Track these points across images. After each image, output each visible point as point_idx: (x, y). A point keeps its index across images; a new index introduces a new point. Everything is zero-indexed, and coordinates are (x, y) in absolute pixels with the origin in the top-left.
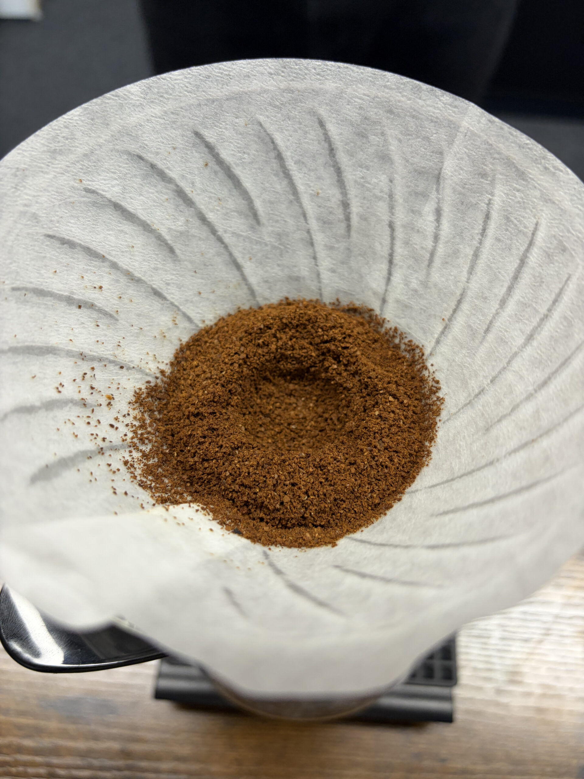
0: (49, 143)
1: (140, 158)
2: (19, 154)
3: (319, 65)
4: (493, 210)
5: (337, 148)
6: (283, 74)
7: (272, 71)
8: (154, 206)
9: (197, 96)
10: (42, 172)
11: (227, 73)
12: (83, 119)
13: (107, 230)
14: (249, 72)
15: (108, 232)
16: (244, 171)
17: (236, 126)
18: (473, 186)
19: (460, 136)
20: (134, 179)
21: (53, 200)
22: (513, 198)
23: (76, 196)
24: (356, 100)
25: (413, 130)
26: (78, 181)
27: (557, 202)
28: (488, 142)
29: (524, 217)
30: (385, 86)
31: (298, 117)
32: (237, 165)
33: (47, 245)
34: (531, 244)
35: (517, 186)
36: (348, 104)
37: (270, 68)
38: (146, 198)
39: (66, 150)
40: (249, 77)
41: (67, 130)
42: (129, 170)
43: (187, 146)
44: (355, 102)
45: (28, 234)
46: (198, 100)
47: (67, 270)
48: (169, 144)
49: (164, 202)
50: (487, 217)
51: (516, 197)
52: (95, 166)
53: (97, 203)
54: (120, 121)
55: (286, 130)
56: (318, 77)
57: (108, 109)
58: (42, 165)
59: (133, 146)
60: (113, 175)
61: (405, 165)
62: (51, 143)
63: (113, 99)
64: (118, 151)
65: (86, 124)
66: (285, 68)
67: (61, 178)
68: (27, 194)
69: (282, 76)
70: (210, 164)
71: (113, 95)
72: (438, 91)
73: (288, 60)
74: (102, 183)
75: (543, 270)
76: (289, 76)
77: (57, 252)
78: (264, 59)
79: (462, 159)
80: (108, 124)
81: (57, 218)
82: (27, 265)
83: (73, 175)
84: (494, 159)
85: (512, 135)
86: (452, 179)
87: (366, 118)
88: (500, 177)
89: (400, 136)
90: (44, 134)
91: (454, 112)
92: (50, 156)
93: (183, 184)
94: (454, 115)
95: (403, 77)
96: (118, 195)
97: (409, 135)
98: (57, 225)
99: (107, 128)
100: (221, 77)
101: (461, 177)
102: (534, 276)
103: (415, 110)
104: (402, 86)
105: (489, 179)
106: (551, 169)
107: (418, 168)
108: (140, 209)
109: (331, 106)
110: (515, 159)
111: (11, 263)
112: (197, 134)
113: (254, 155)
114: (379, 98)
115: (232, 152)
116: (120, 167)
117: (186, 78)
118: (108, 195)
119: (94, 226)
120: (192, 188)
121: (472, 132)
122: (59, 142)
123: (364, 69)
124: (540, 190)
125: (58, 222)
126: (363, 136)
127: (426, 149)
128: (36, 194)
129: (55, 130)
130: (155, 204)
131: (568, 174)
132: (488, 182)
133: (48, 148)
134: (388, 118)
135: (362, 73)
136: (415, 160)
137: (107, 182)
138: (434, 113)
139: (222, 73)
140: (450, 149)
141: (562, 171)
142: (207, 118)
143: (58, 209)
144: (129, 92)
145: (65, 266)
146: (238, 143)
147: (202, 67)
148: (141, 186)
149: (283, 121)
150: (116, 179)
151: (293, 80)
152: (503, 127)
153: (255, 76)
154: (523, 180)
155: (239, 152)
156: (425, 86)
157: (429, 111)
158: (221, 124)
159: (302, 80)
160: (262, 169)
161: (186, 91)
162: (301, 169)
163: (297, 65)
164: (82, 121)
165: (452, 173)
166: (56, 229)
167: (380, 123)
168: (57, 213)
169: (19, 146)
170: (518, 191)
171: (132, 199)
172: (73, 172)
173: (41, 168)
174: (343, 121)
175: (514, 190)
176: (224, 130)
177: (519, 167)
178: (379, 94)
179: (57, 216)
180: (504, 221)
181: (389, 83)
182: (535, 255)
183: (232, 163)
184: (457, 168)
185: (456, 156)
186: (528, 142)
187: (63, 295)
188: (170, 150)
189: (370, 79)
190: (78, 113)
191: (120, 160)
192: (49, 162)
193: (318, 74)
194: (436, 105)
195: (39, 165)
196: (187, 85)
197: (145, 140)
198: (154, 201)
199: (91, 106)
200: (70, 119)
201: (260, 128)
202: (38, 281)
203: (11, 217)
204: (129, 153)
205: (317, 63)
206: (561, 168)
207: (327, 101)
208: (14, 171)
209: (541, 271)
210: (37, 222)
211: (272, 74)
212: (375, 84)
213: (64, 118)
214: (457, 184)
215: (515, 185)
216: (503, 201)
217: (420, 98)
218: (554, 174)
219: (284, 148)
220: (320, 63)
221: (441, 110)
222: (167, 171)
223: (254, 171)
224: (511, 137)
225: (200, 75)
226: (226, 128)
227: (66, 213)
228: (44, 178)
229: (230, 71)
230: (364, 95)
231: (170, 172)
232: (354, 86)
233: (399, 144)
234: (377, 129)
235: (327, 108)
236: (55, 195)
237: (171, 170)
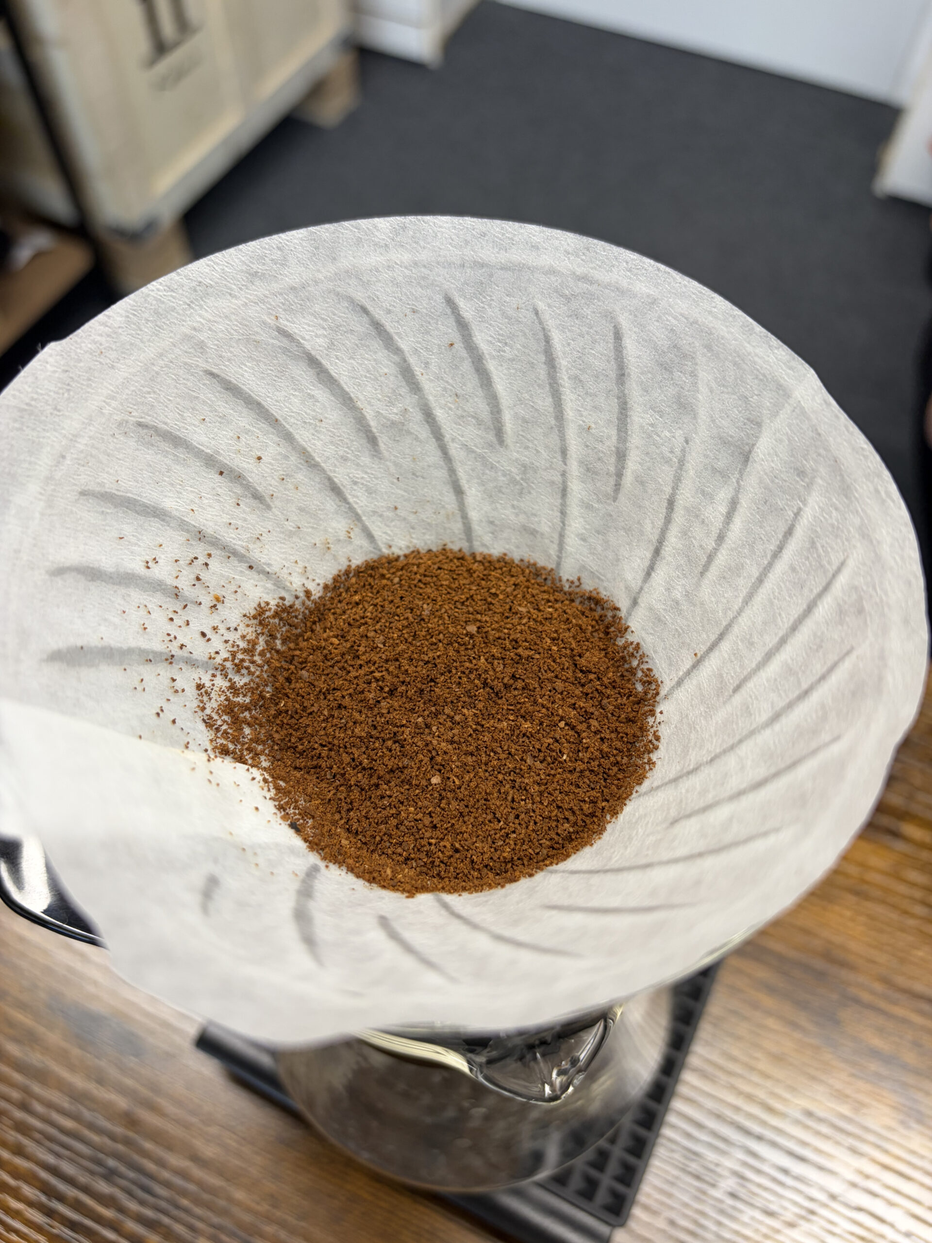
0: (250, 262)
1: (365, 310)
2: (208, 265)
3: (633, 260)
4: (800, 524)
5: (629, 375)
6: (584, 257)
7: (570, 250)
8: (366, 377)
9: (463, 254)
10: (230, 294)
11: (510, 236)
12: (304, 244)
13: (292, 389)
14: (539, 243)
15: (292, 392)
16: (499, 368)
17: (503, 305)
18: (784, 483)
19: (788, 409)
20: (349, 335)
21: (232, 331)
22: (827, 517)
23: (264, 335)
24: (670, 318)
25: (730, 380)
26: (273, 318)
27: (875, 542)
28: (816, 430)
29: (832, 548)
30: (710, 312)
31: (589, 317)
32: (493, 358)
33: (204, 384)
34: (826, 588)
35: (837, 502)
36: (658, 321)
37: (568, 244)
38: (358, 363)
39: (270, 276)
40: (538, 248)
41: (279, 253)
42: (346, 322)
43: (432, 313)
44: (667, 320)
45: (186, 364)
46: (463, 258)
47: (220, 423)
48: (408, 304)
49: (381, 376)
50: (789, 532)
51: (831, 517)
52: (301, 305)
53: (290, 352)
54: (352, 258)
55: (569, 330)
56: (629, 274)
57: (341, 241)
58: (234, 287)
59: (359, 294)
60: (322, 322)
61: (709, 426)
62: (253, 263)
63: (351, 231)
64: (338, 294)
65: (305, 252)
66: (588, 250)
67: (253, 308)
68: (200, 316)
69: (582, 260)
70: (456, 346)
71: (352, 226)
72: (774, 341)
73: (596, 241)
74: (303, 328)
75: (827, 629)
76: (592, 262)
77: (216, 397)
78: (564, 232)
79: (781, 441)
80: (335, 259)
81: (229, 354)
82: (170, 400)
83: (269, 309)
84: (819, 455)
85: (848, 430)
86: (761, 464)
87: (675, 346)
88: (820, 481)
89: (714, 385)
90: (249, 251)
91: (788, 375)
92: (247, 278)
93: (412, 360)
94: (786, 378)
95: (734, 308)
96: (321, 348)
97: (724, 386)
98: (227, 363)
99: (332, 263)
100: (501, 240)
101: (773, 465)
102: (815, 635)
103: (739, 356)
104: (731, 319)
105: (807, 480)
106: (883, 494)
107: (725, 435)
108: (346, 376)
109: (636, 316)
110: (843, 465)
111: (149, 393)
112: (450, 301)
113: (518, 349)
114: (699, 325)
115: (490, 339)
116: (334, 314)
117: (455, 228)
118: (308, 346)
119: (276, 379)
120: (423, 369)
121: (802, 408)
122: (264, 264)
123: (689, 282)
124: (862, 518)
125: (229, 360)
126: (666, 369)
127: (740, 412)
128: (212, 319)
129: (265, 248)
130: (368, 375)
131: (900, 508)
132: (803, 484)
133: (248, 268)
134: (704, 355)
135: (685, 286)
136: (723, 422)
137: (311, 329)
138: (761, 368)
139: (503, 234)
140: (771, 422)
141: (893, 501)
142: (467, 284)
143: (235, 344)
144: (375, 227)
145: (220, 417)
146: (501, 329)
147: (480, 220)
148: (356, 347)
149: (568, 317)
150: (324, 328)
151: (596, 269)
152: (840, 415)
153: (546, 249)
154: (846, 497)
155: (499, 341)
156: (758, 328)
157: (755, 363)
158: (485, 297)
159: (607, 271)
160: (524, 372)
161: (450, 244)
162: (575, 389)
163: (604, 251)
164: (303, 247)
165: (764, 455)
166: (223, 367)
167: (693, 358)
168: (231, 349)
169: (212, 257)
170: (836, 509)
171: (338, 359)
172: (271, 305)
173: (231, 289)
174: (646, 341)
175: (831, 506)
176: (486, 307)
177: (846, 477)
178: (700, 320)
179: (231, 352)
180: (807, 545)
181: (716, 310)
182: (826, 606)
183: (485, 352)
184: (772, 451)
185: (775, 434)
186: (865, 446)
187: (203, 451)
188: (408, 312)
189: (694, 296)
190: (300, 236)
191: (338, 306)
192: (243, 285)
193: (630, 271)
194: (767, 358)
195: (229, 285)
196: (453, 237)
197: (377, 290)
198: (368, 371)
199: (319, 231)
200: (288, 241)
201: (535, 318)
202: (176, 424)
203: (171, 337)
204: (351, 301)
205: (632, 256)
206: (895, 499)
207: (632, 309)
208: (194, 284)
209: (826, 631)
210: (201, 353)
211: (569, 253)
212: (698, 305)
213: (280, 237)
214: (766, 474)
215: (834, 500)
216: (815, 517)
217: (749, 343)
218: (883, 502)
219: (560, 354)
220: (635, 257)
221: (771, 366)
222: (396, 337)
223: (513, 371)
224: (846, 432)
225: (473, 230)
226: (490, 305)
227: (244, 352)
228: (230, 302)
229: (515, 235)
230: (681, 315)
231: (399, 340)
232: (671, 300)
233: (709, 394)
234: (687, 365)
235: (630, 317)
236: (237, 326)
237: (401, 338)
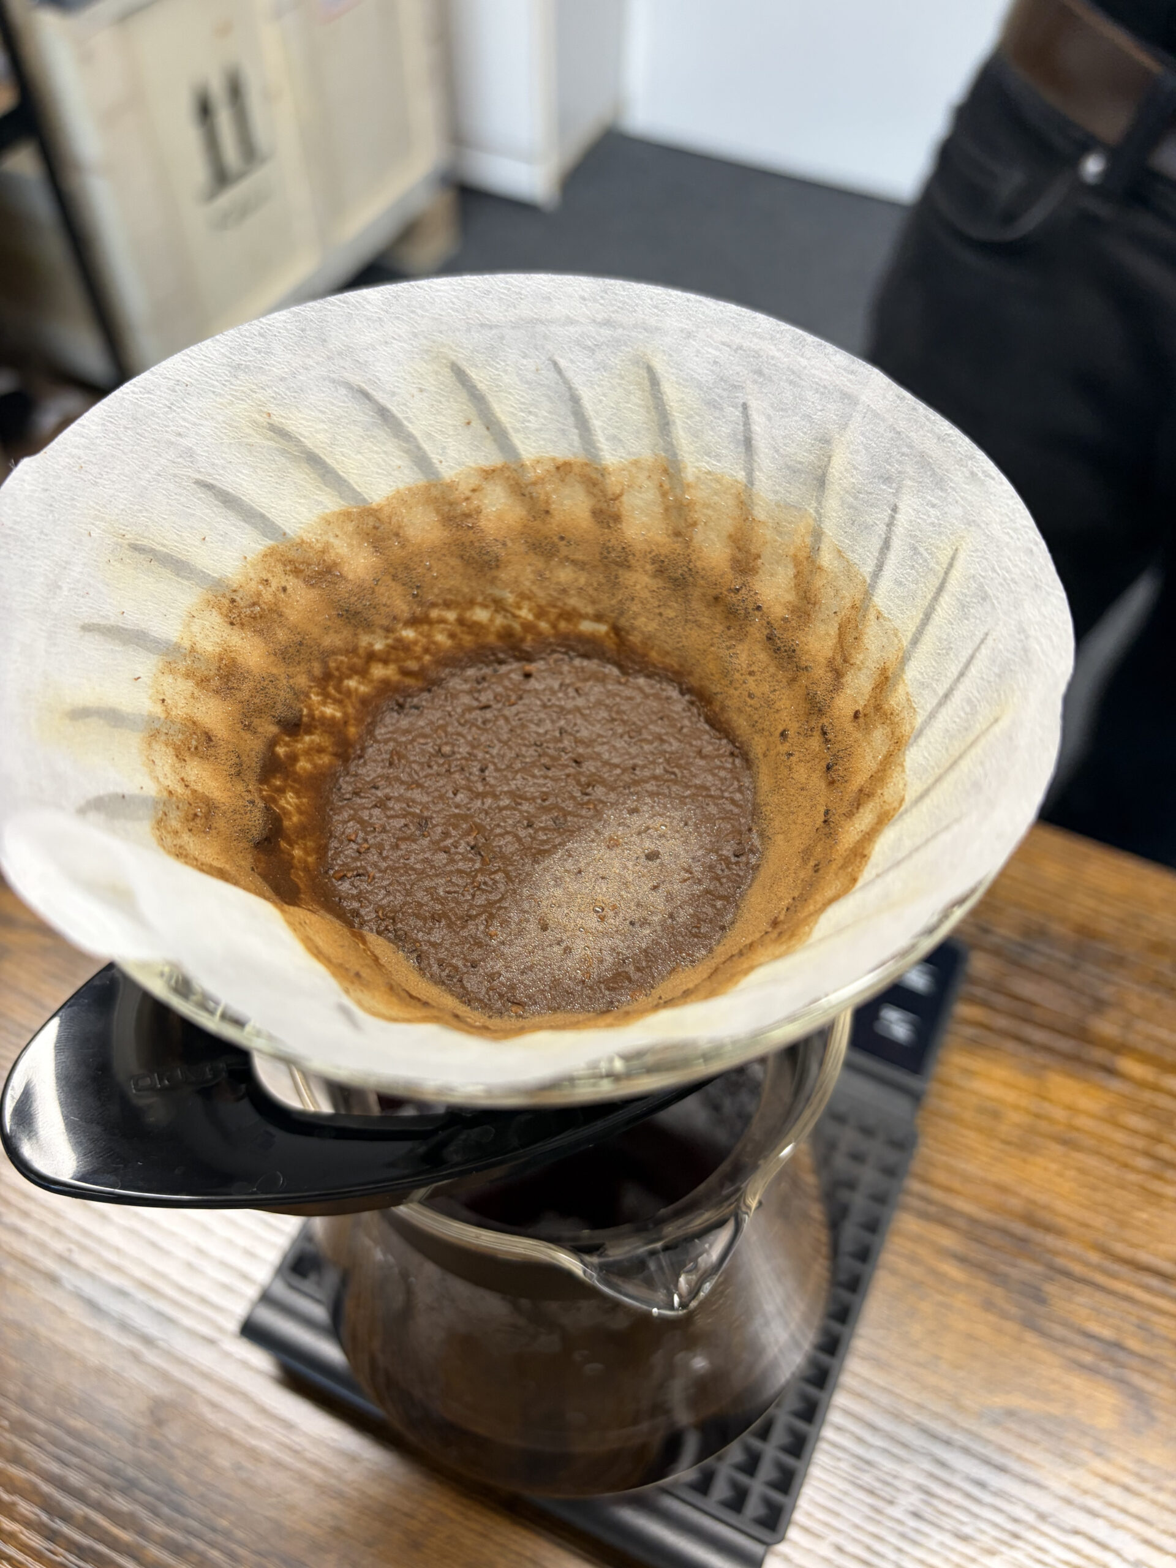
0: (231, 353)
1: (366, 395)
2: (184, 361)
3: (658, 294)
4: (895, 535)
5: (674, 422)
6: (602, 302)
7: (586, 295)
8: (378, 473)
9: (468, 318)
10: (214, 392)
11: (517, 290)
12: (289, 327)
13: (297, 496)
14: (550, 293)
15: (297, 499)
16: (526, 441)
17: (521, 369)
18: (870, 496)
19: (857, 417)
20: (352, 427)
21: (221, 435)
22: (925, 517)
23: (258, 436)
24: (710, 350)
25: (788, 402)
26: (265, 415)
27: (983, 526)
28: (894, 429)
29: (937, 548)
30: (754, 334)
31: (619, 367)
32: (517, 431)
33: (199, 499)
34: (941, 589)
35: (932, 499)
36: (697, 356)
37: (583, 290)
38: (366, 458)
39: (255, 367)
40: (550, 299)
41: (262, 340)
42: (347, 412)
43: (441, 390)
44: (708, 352)
45: (175, 476)
46: (468, 323)
47: (222, 542)
48: (414, 383)
49: (394, 470)
50: (886, 545)
51: (929, 516)
52: (295, 398)
53: (289, 453)
54: (344, 338)
55: (599, 386)
56: (656, 311)
57: (329, 320)
58: (215, 383)
59: (358, 378)
60: (320, 415)
61: (774, 457)
62: (235, 354)
63: (339, 306)
64: (333, 381)
65: (292, 336)
66: (606, 293)
67: (241, 406)
68: (184, 419)
69: (601, 304)
70: (473, 424)
71: (340, 301)
72: (830, 348)
73: (613, 281)
74: (301, 424)
75: (953, 629)
76: (613, 305)
77: (214, 512)
78: (577, 277)
79: (857, 452)
80: (325, 341)
81: (222, 461)
82: (164, 519)
83: (260, 405)
84: (903, 454)
85: (928, 420)
86: (840, 484)
87: (722, 379)
88: (909, 483)
89: (771, 412)
90: (227, 340)
91: (850, 381)
92: (230, 372)
93: (426, 446)
94: (849, 385)
95: (780, 323)
96: (322, 445)
97: (782, 410)
98: (222, 472)
99: (323, 345)
100: (507, 295)
101: (854, 481)
102: (940, 640)
103: (794, 373)
104: (778, 336)
105: (894, 485)
106: (980, 474)
107: (793, 463)
108: (356, 474)
109: (671, 356)
110: (932, 458)
111: (140, 511)
112: (459, 374)
113: (545, 418)
114: (744, 350)
115: (512, 410)
116: (333, 404)
117: (454, 290)
118: (308, 443)
119: (278, 486)
120: (441, 455)
121: (873, 411)
122: (247, 354)
123: (724, 306)
124: (963, 506)
125: (224, 468)
126: (714, 406)
127: (805, 433)
128: (198, 422)
129: (245, 336)
130: (380, 471)
131: (1001, 483)
132: (891, 491)
133: (230, 360)
134: (755, 382)
135: (721, 311)
136: (788, 449)
137: (309, 424)
138: (821, 379)
139: (509, 289)
140: (841, 436)
141: (993, 479)
142: (477, 351)
143: (226, 450)
144: (365, 299)
145: (222, 535)
146: (522, 397)
147: (480, 277)
148: (361, 439)
149: (595, 370)
150: (324, 422)
151: (617, 312)
152: (917, 406)
153: (559, 299)
154: (942, 489)
155: (522, 411)
156: (811, 339)
157: (814, 376)
158: (498, 363)
159: (631, 312)
160: (555, 442)
161: (451, 308)
162: (615, 450)
163: (624, 291)
164: (287, 330)
165: (841, 473)
166: (218, 477)
167: (743, 388)
168: (224, 455)
169: (187, 351)
170: (933, 506)
171: (343, 456)
172: (260, 401)
173: (213, 386)
174: (687, 381)
175: (927, 505)
176: (501, 373)
177: (936, 469)
178: (745, 345)
179: (223, 458)
180: (910, 553)
181: (759, 330)
182: (945, 606)
183: (508, 425)
184: (849, 467)
185: (849, 447)
186: (951, 432)
187: (209, 575)
188: (415, 392)
189: (732, 320)
190: (283, 318)
191: (335, 394)
192: (226, 381)
193: (656, 307)
194: (824, 368)
195: (211, 381)
196: (454, 300)
197: (378, 371)
198: (379, 465)
199: (304, 311)
200: (270, 325)
201: (558, 377)
202: (176, 546)
203: (154, 446)
204: (349, 386)
205: (656, 291)
206: (993, 475)
207: (665, 349)
208: (172, 383)
209: (950, 630)
210: (192, 462)
211: (584, 299)
212: (739, 329)
213: (260, 322)
214: (847, 492)
215: (929, 497)
216: (911, 521)
217: (802, 356)
218: (983, 483)
219: (591, 413)
220: (660, 292)
221: (830, 376)
222: (405, 423)
223: (542, 442)
224: (927, 423)
225: (475, 289)
226: (505, 371)
227: (238, 458)
228: (215, 401)
229: (522, 288)
230: (723, 344)
231: (409, 425)
232: (708, 330)
233: (768, 423)
234: (738, 397)
235: (665, 358)
236: (226, 428)
237: (411, 422)
